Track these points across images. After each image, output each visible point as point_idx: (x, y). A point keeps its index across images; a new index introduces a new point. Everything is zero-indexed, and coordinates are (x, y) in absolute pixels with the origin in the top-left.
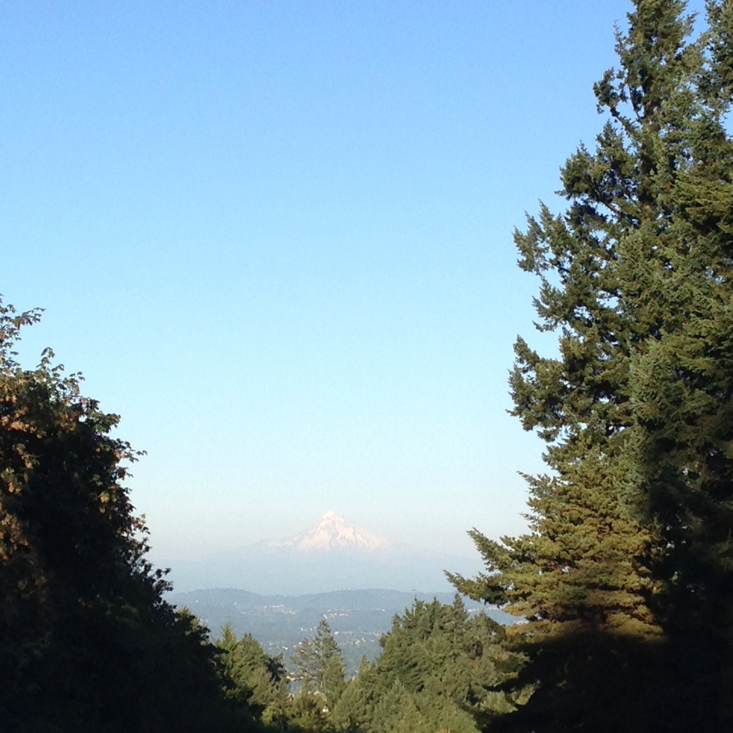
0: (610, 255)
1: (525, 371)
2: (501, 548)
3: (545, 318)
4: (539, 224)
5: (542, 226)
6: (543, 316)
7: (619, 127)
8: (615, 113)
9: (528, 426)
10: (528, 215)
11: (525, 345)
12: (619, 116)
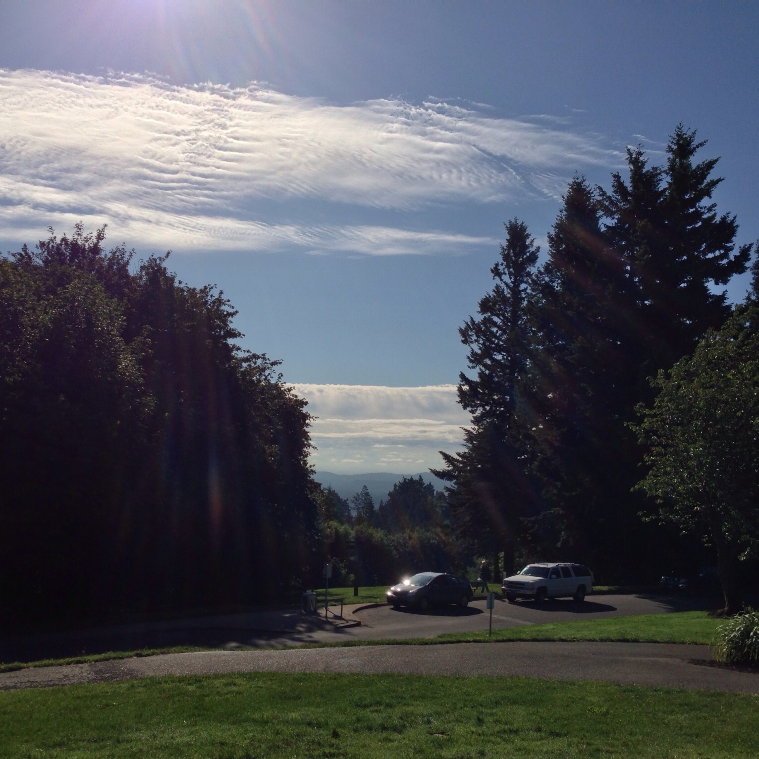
0: (499, 338)
1: (464, 385)
2: (452, 458)
4: (469, 325)
5: (471, 326)
7: (503, 286)
8: (502, 280)
9: (465, 408)
10: (465, 321)
11: (464, 375)
12: (504, 281)
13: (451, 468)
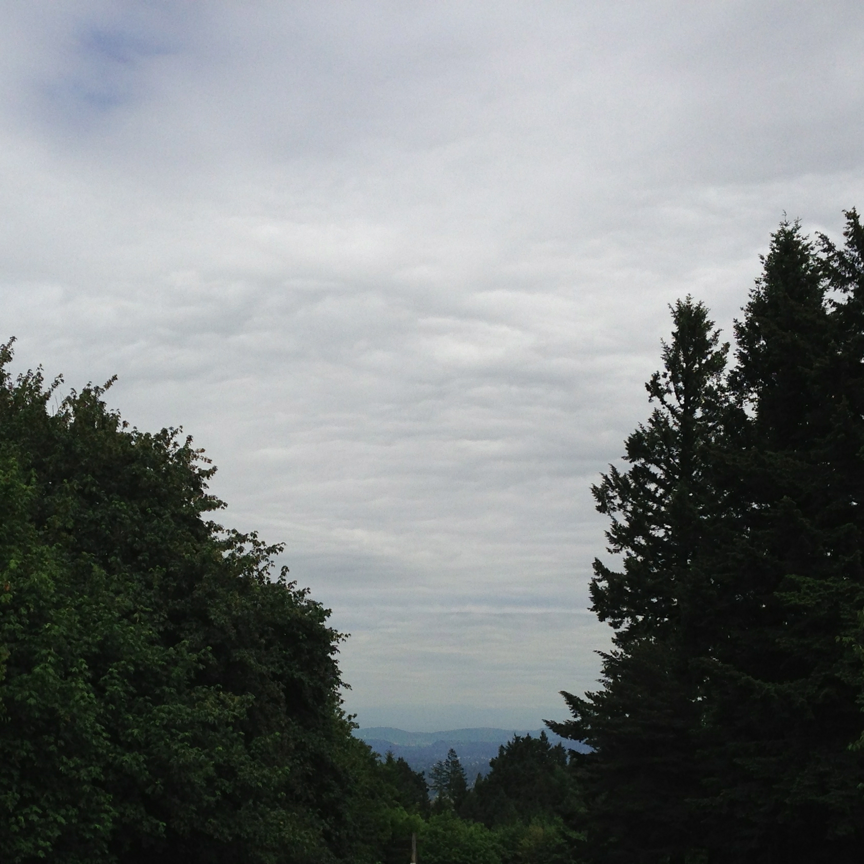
0: (659, 501)
1: (600, 581)
2: (582, 701)
3: (613, 545)
4: (610, 479)
5: (612, 482)
6: (612, 543)
7: (666, 412)
8: (663, 402)
9: (602, 618)
10: (602, 474)
11: (600, 563)
12: (667, 404)
13: (579, 718)
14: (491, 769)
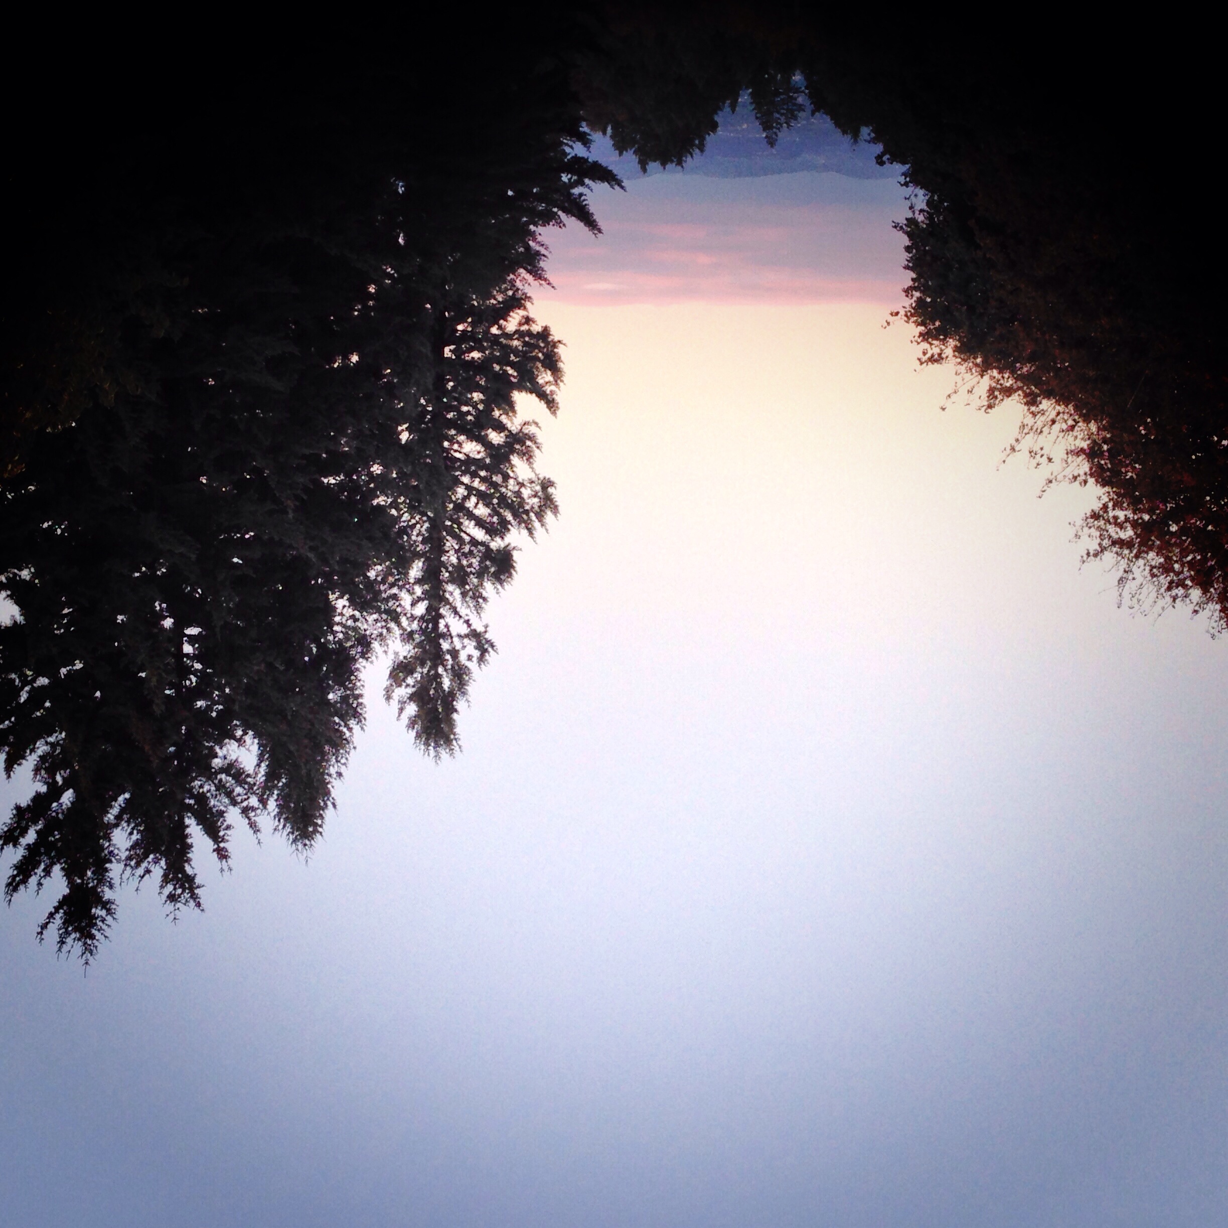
0: (472, 490)
1: (549, 384)
3: (531, 433)
4: (537, 520)
5: (533, 517)
9: (546, 331)
10: (547, 530)
11: (548, 407)
13: (576, 191)
14: (716, 118)
